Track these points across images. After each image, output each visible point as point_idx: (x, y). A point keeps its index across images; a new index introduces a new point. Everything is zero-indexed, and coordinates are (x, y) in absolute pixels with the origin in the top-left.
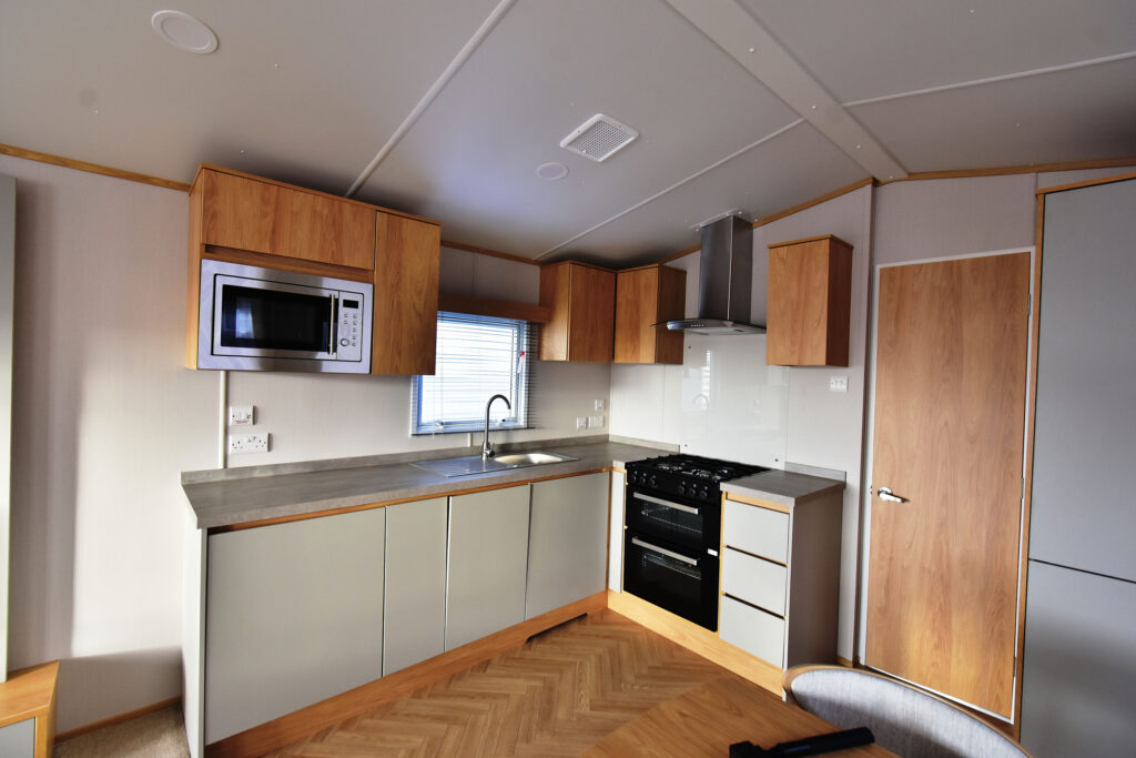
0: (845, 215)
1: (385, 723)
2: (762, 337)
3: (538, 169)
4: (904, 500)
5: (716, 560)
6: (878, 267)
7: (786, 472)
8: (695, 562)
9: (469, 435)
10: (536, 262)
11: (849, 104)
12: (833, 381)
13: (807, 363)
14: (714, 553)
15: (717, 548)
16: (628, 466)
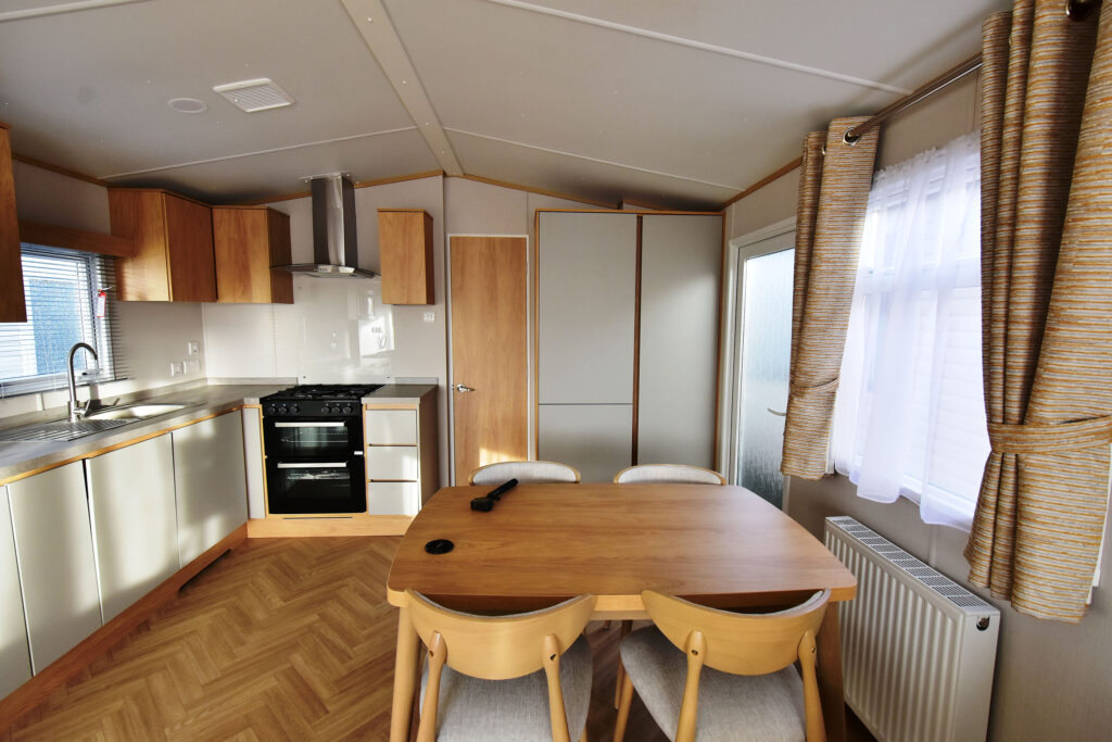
0: (426, 193)
1: (46, 721)
2: (375, 281)
3: (171, 101)
4: (473, 390)
5: (361, 459)
6: (449, 235)
7: (397, 385)
8: (344, 465)
9: (38, 396)
10: (102, 183)
11: (446, 128)
12: (425, 315)
13: (414, 302)
14: (360, 453)
15: (362, 449)
16: (262, 401)
